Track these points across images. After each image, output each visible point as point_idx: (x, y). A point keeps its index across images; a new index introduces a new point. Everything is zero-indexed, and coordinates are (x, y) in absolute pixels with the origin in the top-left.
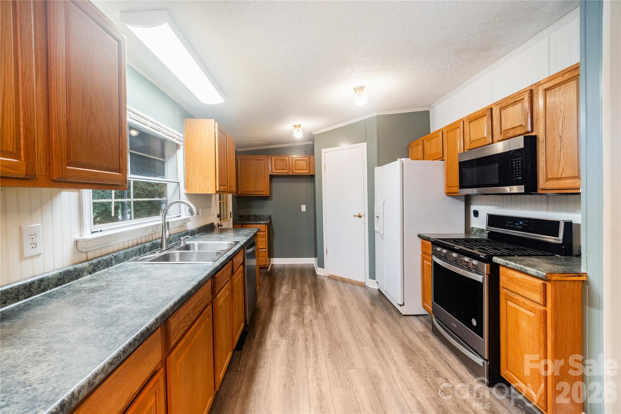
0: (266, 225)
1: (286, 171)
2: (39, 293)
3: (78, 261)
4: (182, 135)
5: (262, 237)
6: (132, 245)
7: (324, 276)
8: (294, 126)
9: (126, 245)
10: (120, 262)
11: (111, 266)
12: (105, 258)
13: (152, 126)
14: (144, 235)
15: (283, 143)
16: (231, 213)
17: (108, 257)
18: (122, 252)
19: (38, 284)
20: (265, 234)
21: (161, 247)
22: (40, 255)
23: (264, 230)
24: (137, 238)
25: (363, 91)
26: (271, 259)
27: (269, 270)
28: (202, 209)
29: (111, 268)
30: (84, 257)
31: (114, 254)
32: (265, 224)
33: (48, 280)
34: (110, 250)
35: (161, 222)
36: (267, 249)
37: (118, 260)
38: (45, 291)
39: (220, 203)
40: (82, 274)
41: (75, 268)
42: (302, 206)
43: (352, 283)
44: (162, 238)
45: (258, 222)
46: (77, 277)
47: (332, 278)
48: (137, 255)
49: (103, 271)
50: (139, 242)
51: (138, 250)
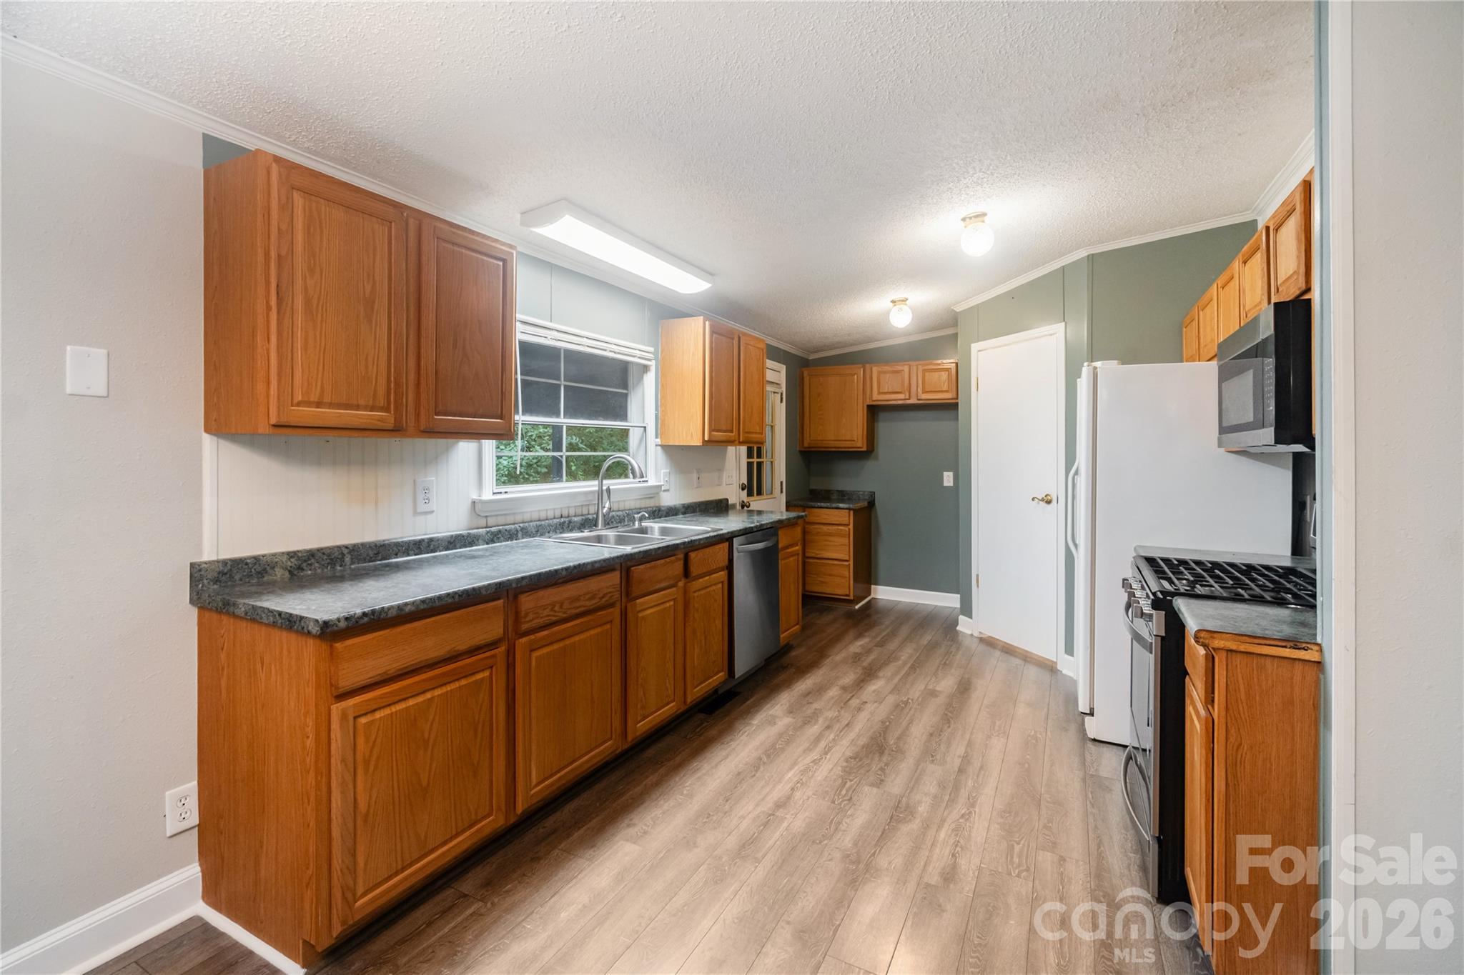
0: (852, 512)
1: (902, 396)
2: (428, 553)
3: (475, 526)
4: (652, 349)
5: (840, 535)
6: (552, 517)
7: (972, 635)
8: (892, 302)
9: (543, 515)
10: (530, 536)
11: (516, 540)
12: (507, 527)
13: (589, 345)
14: (573, 505)
15: (870, 340)
16: (782, 483)
17: (513, 526)
18: (534, 523)
19: (428, 543)
20: (847, 529)
21: (596, 525)
22: (433, 512)
23: (846, 522)
24: (561, 508)
25: (983, 221)
26: (873, 586)
27: (857, 607)
28: (698, 472)
29: (515, 541)
30: (482, 522)
31: (521, 525)
32: (849, 509)
33: (438, 540)
34: (519, 518)
35: (597, 488)
36: (851, 563)
37: (526, 533)
38: (434, 552)
39: (750, 465)
40: (476, 542)
41: (469, 534)
42: (945, 474)
43: (1026, 657)
44: (597, 514)
45: (834, 505)
46: (471, 544)
47: (989, 642)
48: (558, 531)
49: (504, 543)
50: (565, 513)
51: (560, 525)
